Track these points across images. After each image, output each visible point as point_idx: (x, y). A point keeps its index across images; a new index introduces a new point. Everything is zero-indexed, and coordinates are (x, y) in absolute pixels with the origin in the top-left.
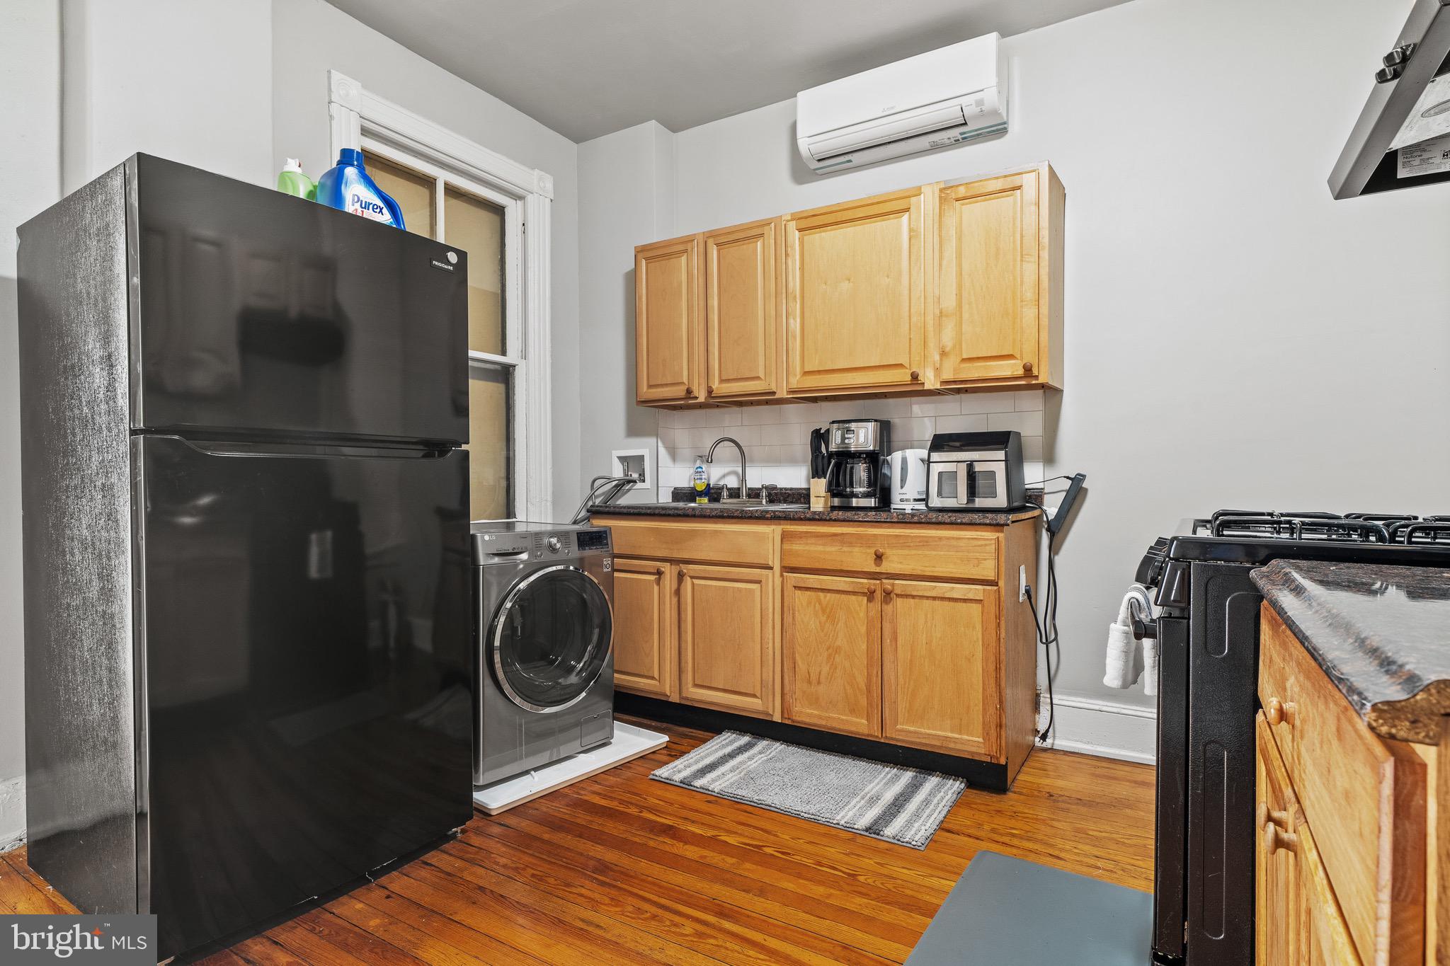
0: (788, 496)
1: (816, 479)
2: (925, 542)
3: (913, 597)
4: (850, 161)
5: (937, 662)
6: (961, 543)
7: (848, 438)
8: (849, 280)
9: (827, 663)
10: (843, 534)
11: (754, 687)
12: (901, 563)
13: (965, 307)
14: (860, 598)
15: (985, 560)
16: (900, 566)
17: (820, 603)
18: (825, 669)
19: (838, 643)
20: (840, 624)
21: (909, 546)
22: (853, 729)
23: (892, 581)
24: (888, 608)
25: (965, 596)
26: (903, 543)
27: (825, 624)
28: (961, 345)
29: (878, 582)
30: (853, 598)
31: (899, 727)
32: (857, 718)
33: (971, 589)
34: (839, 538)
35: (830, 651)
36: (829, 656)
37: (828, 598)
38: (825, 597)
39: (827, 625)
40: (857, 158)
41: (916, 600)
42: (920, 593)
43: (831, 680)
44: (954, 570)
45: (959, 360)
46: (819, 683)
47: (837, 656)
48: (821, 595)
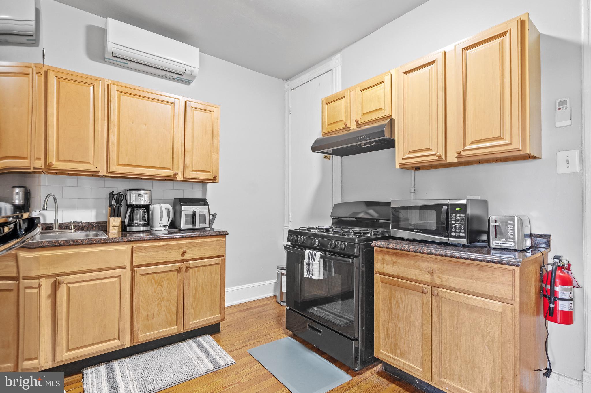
0: (84, 227)
1: (113, 218)
2: (201, 244)
3: (196, 267)
4: (127, 64)
5: (205, 291)
6: (214, 243)
7: (139, 198)
8: (145, 125)
9: (157, 307)
10: (167, 245)
11: (115, 334)
12: (192, 254)
13: (194, 150)
14: (174, 272)
15: (222, 248)
16: (192, 255)
17: (154, 279)
18: (156, 310)
19: (163, 295)
20: (164, 287)
21: (195, 247)
22: (171, 332)
23: (188, 262)
24: (187, 274)
25: (215, 262)
26: (193, 245)
27: (156, 288)
28: (192, 164)
29: (183, 264)
30: (171, 273)
31: (191, 323)
32: (172, 327)
33: (217, 260)
34: (165, 247)
35: (159, 301)
36: (159, 303)
37: (158, 276)
38: (157, 276)
39: (158, 289)
40: (130, 64)
41: (198, 268)
42: (200, 265)
43: (159, 314)
44: (212, 254)
45: (191, 170)
46: (153, 318)
47: (163, 302)
48: (155, 275)
